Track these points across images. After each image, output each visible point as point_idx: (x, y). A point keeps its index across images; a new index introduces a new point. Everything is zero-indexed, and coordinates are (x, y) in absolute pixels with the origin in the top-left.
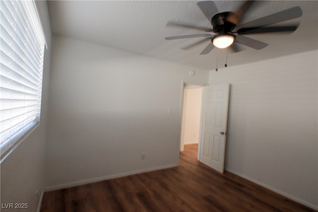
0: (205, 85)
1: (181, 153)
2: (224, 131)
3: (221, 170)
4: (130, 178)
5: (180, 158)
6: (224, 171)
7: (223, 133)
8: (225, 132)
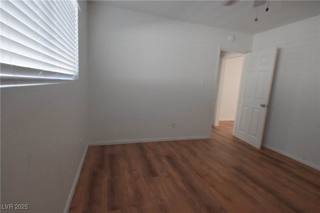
0: (247, 52)
1: (213, 127)
2: (266, 103)
3: (258, 146)
4: (160, 143)
5: (212, 131)
6: (262, 147)
7: (264, 106)
8: (267, 105)
